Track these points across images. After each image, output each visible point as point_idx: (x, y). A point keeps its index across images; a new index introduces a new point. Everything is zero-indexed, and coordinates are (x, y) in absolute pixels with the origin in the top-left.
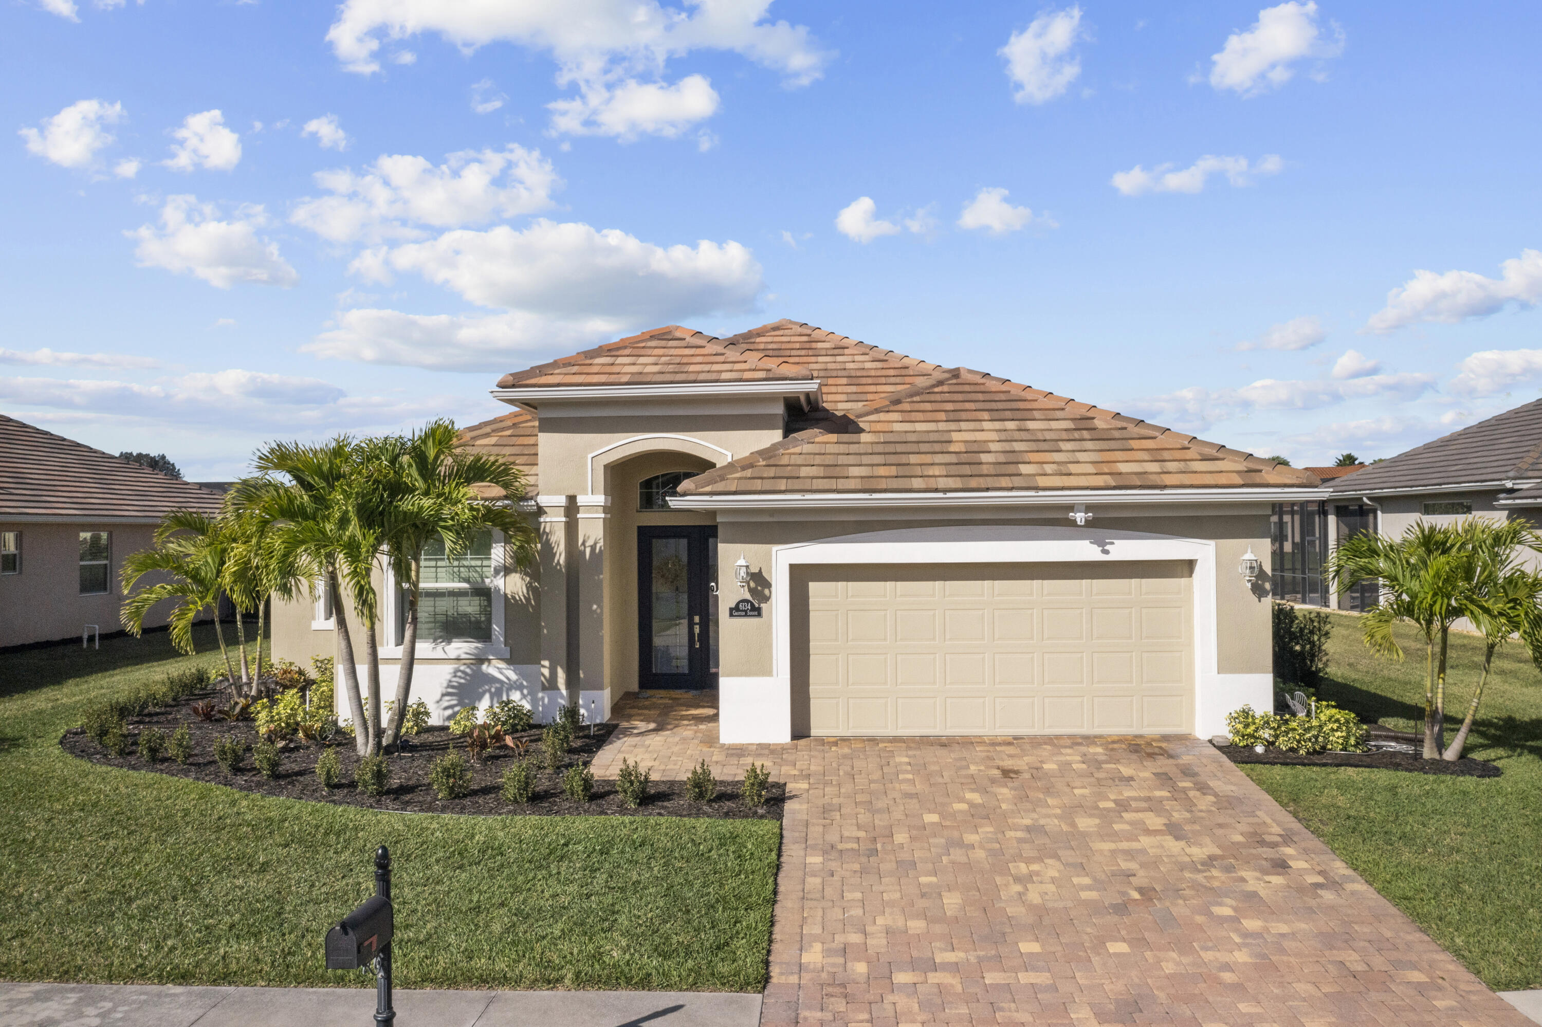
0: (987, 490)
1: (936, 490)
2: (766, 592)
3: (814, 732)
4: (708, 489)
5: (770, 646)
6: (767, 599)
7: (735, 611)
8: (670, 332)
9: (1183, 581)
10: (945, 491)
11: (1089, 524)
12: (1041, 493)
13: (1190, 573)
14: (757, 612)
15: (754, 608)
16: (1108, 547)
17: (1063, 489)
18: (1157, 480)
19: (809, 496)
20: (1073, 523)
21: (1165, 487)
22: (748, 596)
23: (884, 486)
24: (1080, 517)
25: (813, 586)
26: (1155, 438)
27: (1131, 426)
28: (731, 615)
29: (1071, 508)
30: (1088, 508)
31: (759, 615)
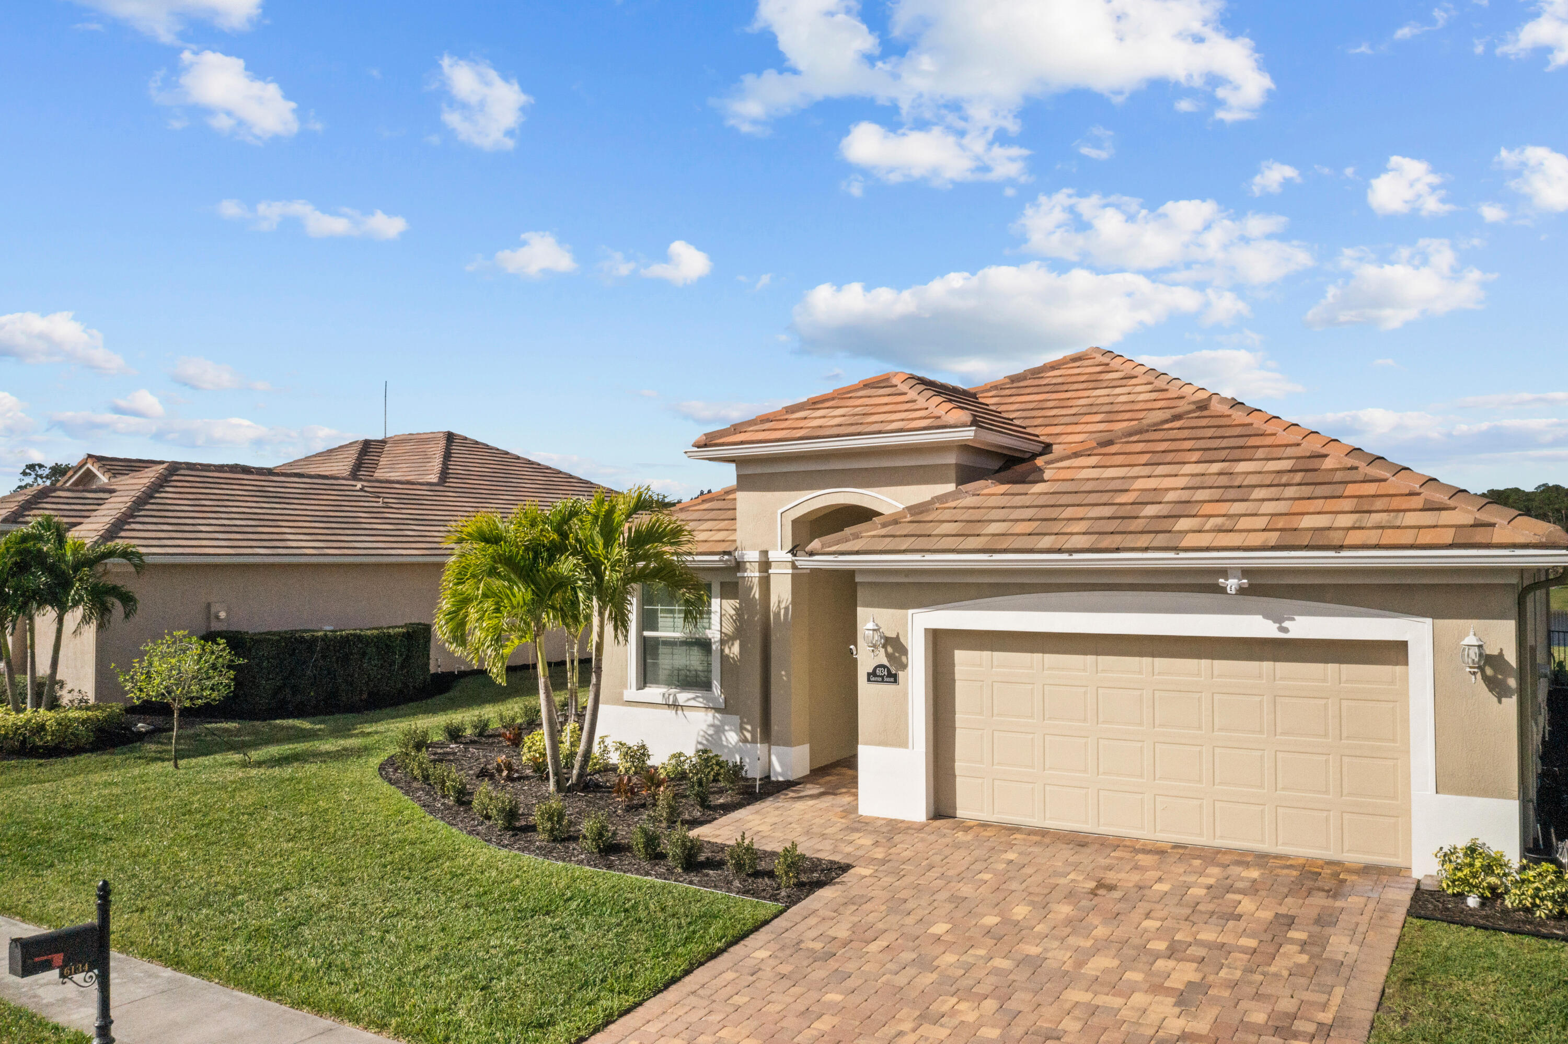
0: (1117, 550)
1: (1059, 551)
2: (904, 659)
3: (960, 813)
4: (834, 548)
5: (907, 714)
6: (904, 667)
7: (872, 676)
8: (887, 379)
10: (1071, 551)
11: (1241, 591)
12: (1182, 555)
13: (1404, 660)
14: (893, 678)
15: (890, 675)
16: (1286, 624)
17: (1208, 549)
18: (1336, 538)
20: (1222, 590)
21: (1341, 548)
22: (885, 662)
23: (1004, 546)
24: (1232, 584)
25: (960, 656)
26: (1385, 480)
27: (1362, 465)
28: (869, 680)
29: (1224, 572)
30: (1246, 572)
31: (895, 681)
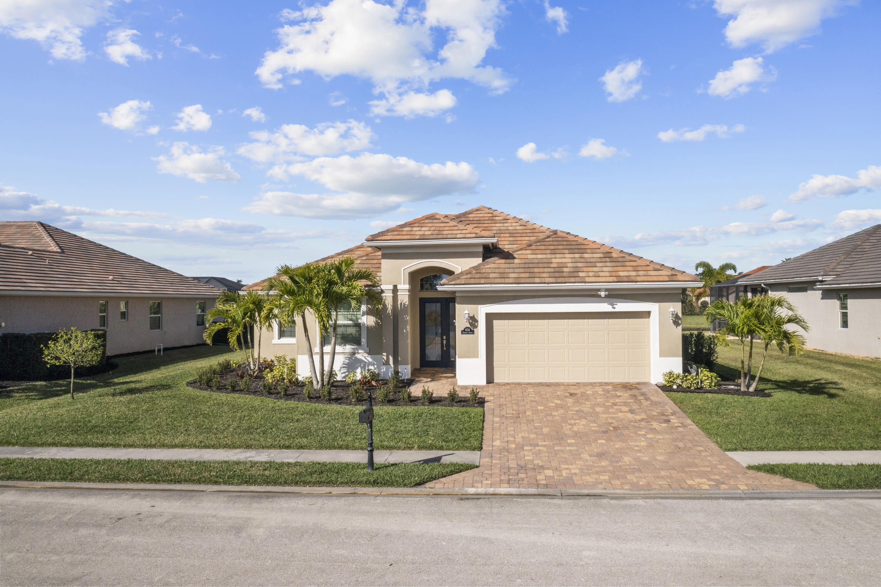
0: (565, 283)
1: (545, 283)
2: (476, 324)
3: (495, 381)
4: (453, 283)
5: (478, 346)
6: (476, 327)
7: (464, 332)
8: (434, 216)
9: (646, 320)
10: (548, 283)
11: (606, 296)
12: (587, 284)
13: (649, 317)
14: (472, 332)
15: (471, 331)
16: (615, 306)
17: (595, 282)
18: (634, 279)
19: (493, 285)
20: (600, 296)
21: (637, 282)
22: (469, 326)
23: (524, 282)
24: (603, 294)
25: (495, 322)
26: (636, 261)
27: (627, 256)
28: (462, 333)
29: (599, 290)
30: (606, 290)
31: (473, 333)
